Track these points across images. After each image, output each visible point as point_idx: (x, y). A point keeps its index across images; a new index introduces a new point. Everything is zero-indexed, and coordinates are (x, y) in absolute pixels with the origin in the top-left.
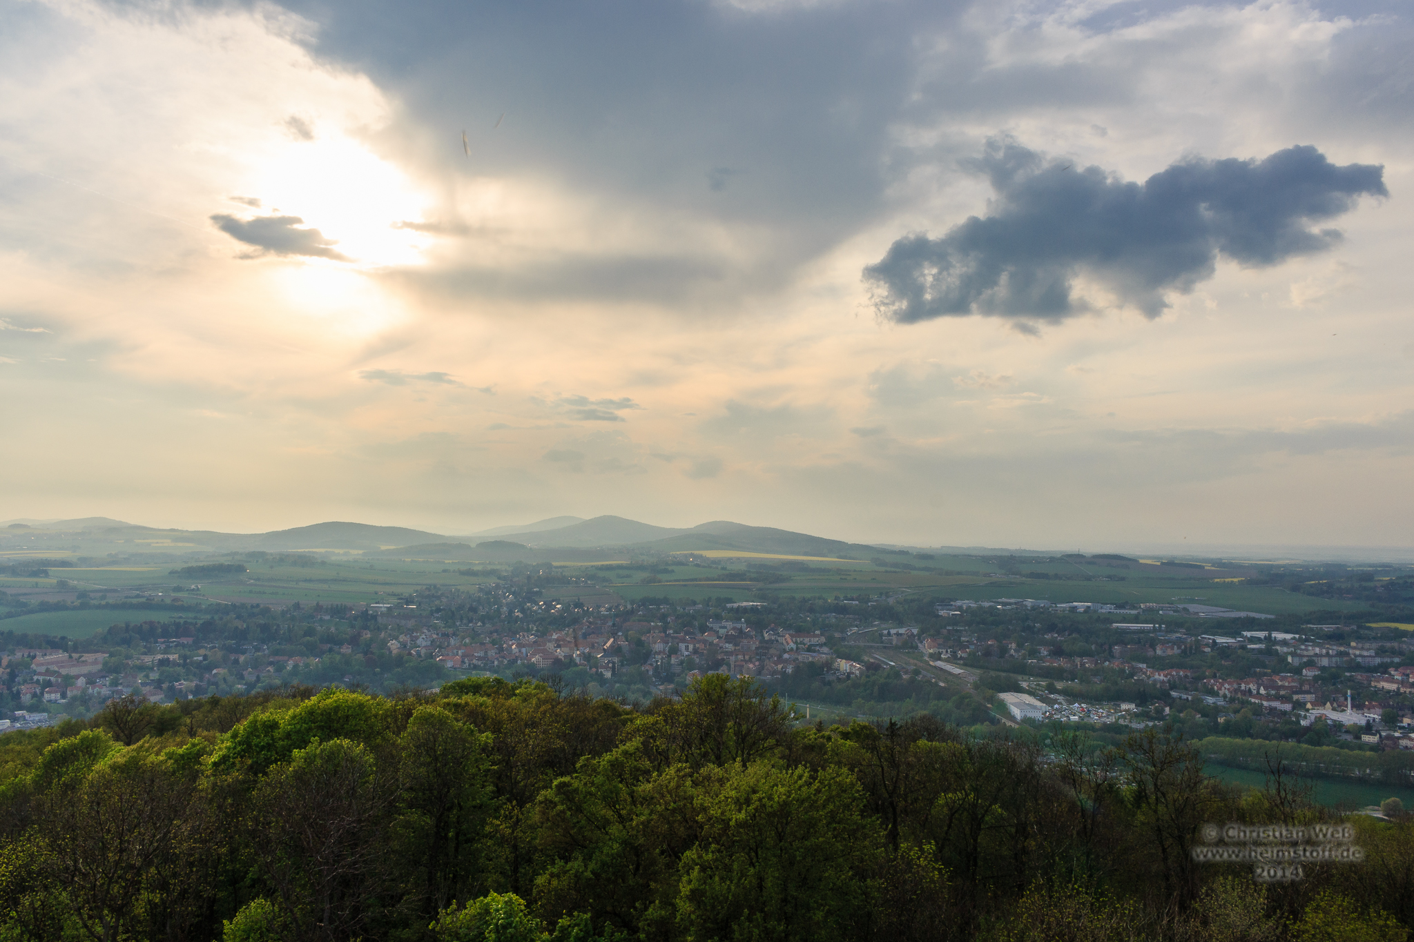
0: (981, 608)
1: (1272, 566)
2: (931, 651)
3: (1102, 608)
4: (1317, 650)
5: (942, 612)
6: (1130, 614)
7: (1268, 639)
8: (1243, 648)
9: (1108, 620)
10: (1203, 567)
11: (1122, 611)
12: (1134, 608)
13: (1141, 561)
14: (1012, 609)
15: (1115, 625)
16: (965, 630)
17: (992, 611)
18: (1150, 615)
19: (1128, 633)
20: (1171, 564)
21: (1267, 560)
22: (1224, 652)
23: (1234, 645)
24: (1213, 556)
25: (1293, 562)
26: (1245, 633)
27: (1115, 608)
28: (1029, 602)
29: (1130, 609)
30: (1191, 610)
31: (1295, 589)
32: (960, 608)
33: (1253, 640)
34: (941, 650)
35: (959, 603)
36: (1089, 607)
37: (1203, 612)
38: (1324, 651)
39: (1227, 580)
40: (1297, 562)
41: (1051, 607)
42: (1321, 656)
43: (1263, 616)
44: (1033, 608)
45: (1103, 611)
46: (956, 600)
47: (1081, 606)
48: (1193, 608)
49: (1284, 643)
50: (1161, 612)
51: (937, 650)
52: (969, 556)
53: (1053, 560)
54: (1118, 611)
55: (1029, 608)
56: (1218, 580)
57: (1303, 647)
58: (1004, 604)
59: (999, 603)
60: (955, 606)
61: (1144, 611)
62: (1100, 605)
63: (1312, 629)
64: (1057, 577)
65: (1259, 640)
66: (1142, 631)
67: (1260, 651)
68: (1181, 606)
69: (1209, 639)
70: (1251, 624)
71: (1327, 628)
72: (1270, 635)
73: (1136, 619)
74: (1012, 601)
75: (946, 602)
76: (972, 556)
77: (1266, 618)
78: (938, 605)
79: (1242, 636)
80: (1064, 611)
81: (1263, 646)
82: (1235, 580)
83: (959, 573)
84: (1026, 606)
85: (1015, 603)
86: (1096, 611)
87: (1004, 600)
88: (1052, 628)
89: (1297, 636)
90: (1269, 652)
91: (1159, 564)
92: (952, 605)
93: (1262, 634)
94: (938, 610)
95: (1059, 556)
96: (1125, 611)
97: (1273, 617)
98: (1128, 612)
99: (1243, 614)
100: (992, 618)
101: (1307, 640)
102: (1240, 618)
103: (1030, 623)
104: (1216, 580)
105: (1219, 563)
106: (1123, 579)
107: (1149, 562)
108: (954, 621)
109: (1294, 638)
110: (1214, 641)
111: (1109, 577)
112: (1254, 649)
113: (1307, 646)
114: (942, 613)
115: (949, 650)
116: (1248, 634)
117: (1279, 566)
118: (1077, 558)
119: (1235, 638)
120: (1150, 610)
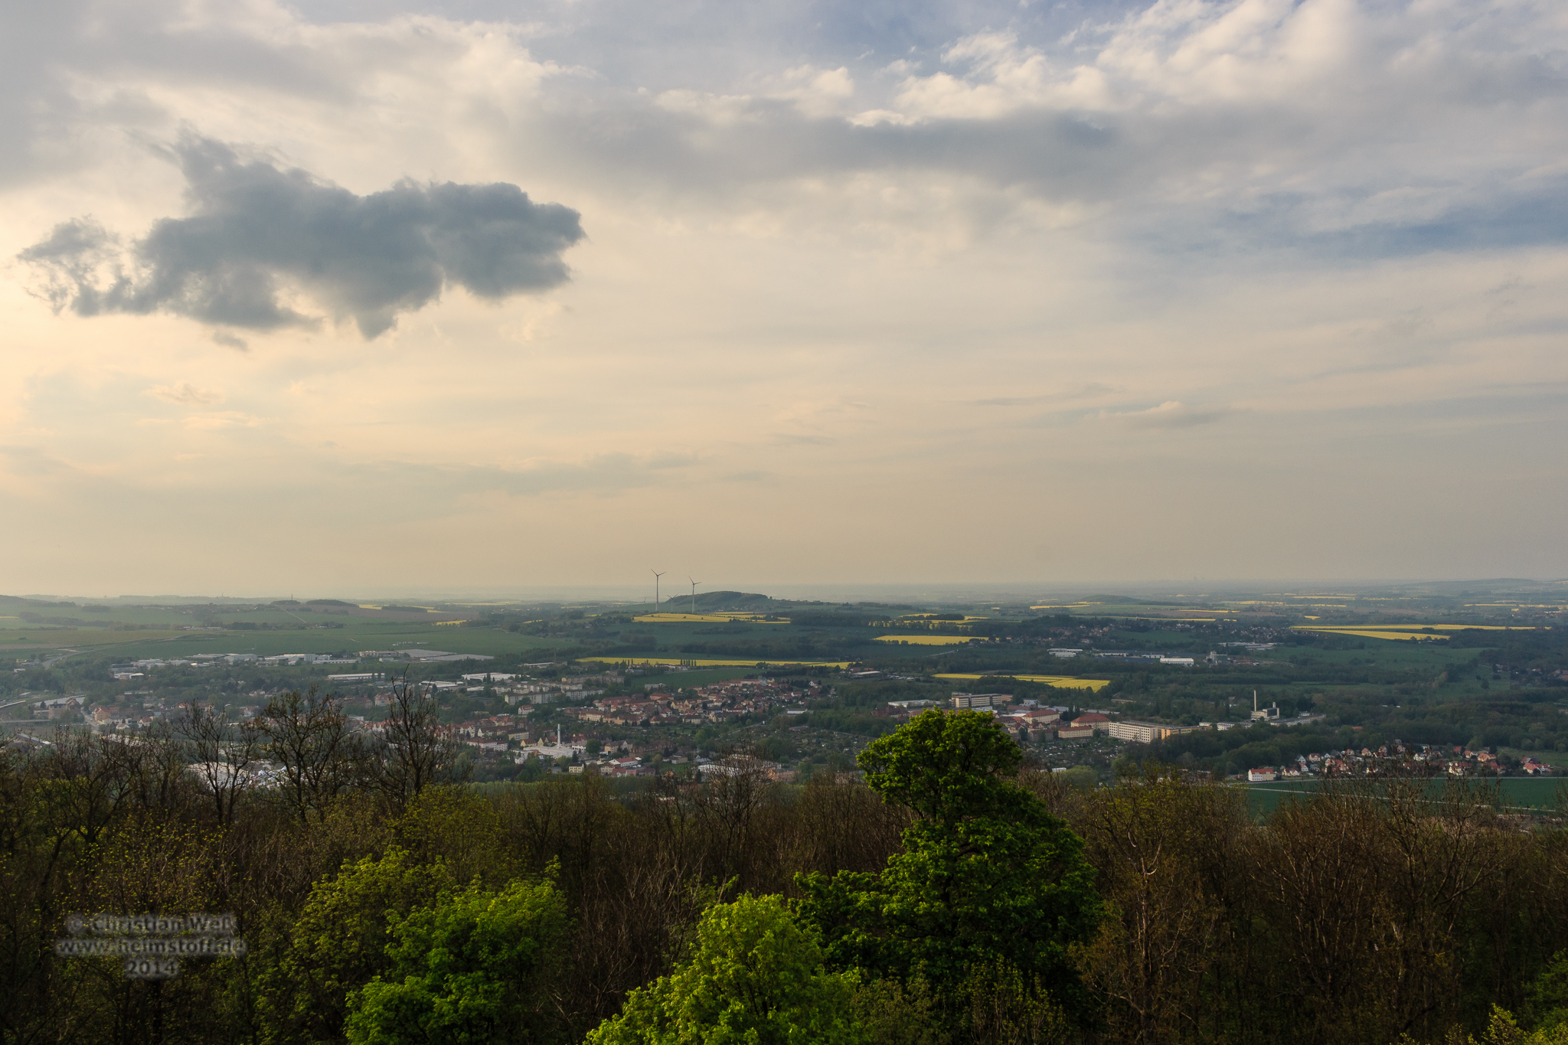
0: (170, 667)
1: (492, 607)
2: (103, 723)
3: (316, 659)
4: (532, 688)
5: (119, 675)
6: (348, 663)
7: (487, 680)
8: (463, 691)
9: (324, 671)
10: (426, 610)
11: (339, 661)
12: (352, 657)
13: (361, 606)
14: (211, 666)
15: (331, 676)
16: (149, 695)
17: (184, 670)
18: (369, 664)
19: (347, 684)
20: (392, 608)
21: (489, 602)
22: (444, 696)
23: (455, 689)
24: (436, 599)
25: (512, 603)
26: (465, 676)
27: (332, 658)
28: (231, 657)
29: (347, 658)
30: (412, 656)
31: (514, 628)
32: (142, 669)
33: (472, 683)
34: (115, 721)
35: (141, 663)
36: (302, 659)
37: (424, 656)
38: (538, 688)
39: (448, 623)
40: (516, 603)
41: (258, 660)
42: (535, 693)
43: (482, 658)
44: (236, 664)
45: (318, 662)
46: (137, 659)
47: (292, 658)
48: (414, 653)
49: (502, 683)
50: (381, 660)
51: (110, 721)
52: (157, 606)
53: (262, 608)
54: (335, 661)
55: (231, 664)
56: (440, 623)
57: (519, 686)
58: (200, 661)
59: (194, 660)
60: (137, 666)
61: (363, 659)
62: (314, 656)
63: (527, 668)
64: (265, 626)
65: (478, 682)
66: (360, 682)
67: (479, 693)
68: (402, 652)
69: (430, 684)
70: (471, 666)
71: (541, 666)
72: (489, 676)
73: (354, 669)
74: (210, 656)
75: (123, 663)
76: (161, 606)
77: (486, 660)
78: (114, 667)
79: (462, 679)
80: (272, 664)
81: (481, 688)
82: (457, 622)
83: (143, 627)
84: (227, 661)
85: (215, 659)
86: (309, 663)
87: (200, 656)
88: (258, 684)
89: (514, 676)
90: (488, 693)
91: (380, 608)
92: (132, 666)
93: (481, 676)
94: (113, 673)
95: (269, 603)
96: (342, 661)
97: (492, 658)
98: (346, 661)
99: (463, 657)
100: (184, 678)
101: (523, 679)
102: (460, 661)
103: (232, 680)
104: (438, 623)
105: (442, 606)
106: (340, 626)
107: (370, 607)
108: (135, 684)
109: (511, 678)
110: (434, 686)
111: (326, 624)
112: (472, 692)
113: (522, 685)
114: (117, 676)
115: (127, 720)
116: (468, 677)
117: (499, 608)
118: (292, 604)
119: (455, 682)
120: (370, 658)
